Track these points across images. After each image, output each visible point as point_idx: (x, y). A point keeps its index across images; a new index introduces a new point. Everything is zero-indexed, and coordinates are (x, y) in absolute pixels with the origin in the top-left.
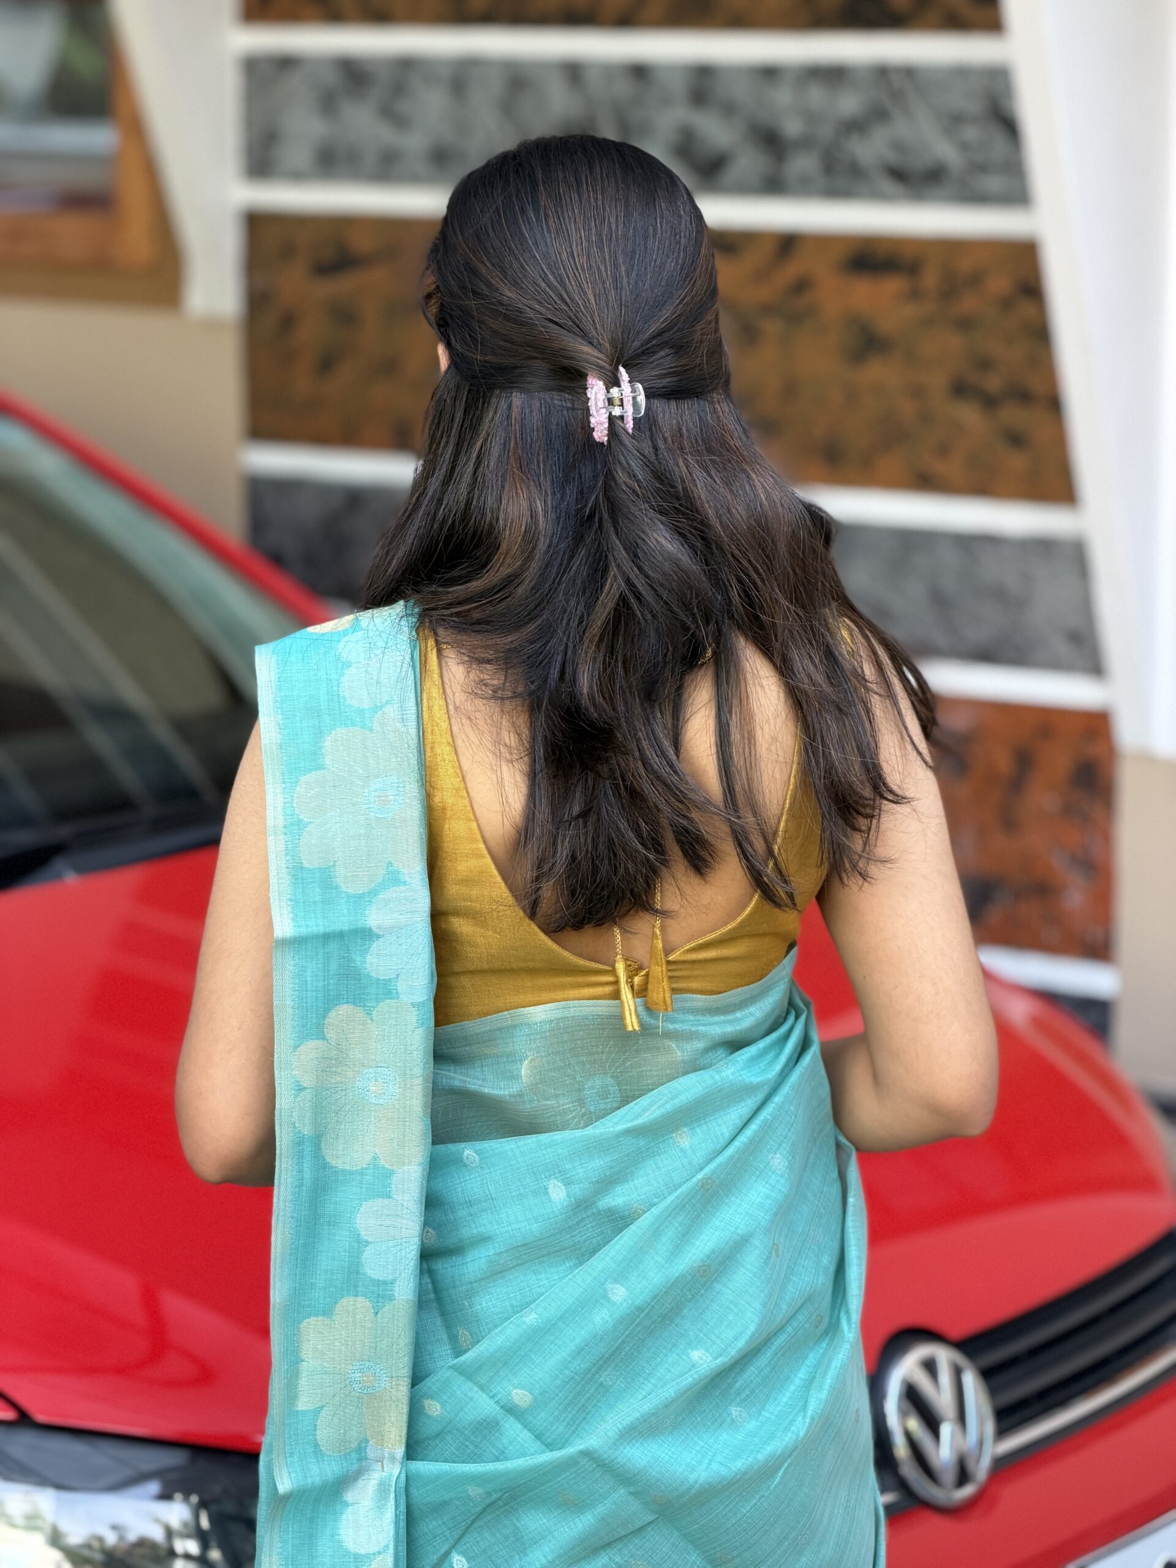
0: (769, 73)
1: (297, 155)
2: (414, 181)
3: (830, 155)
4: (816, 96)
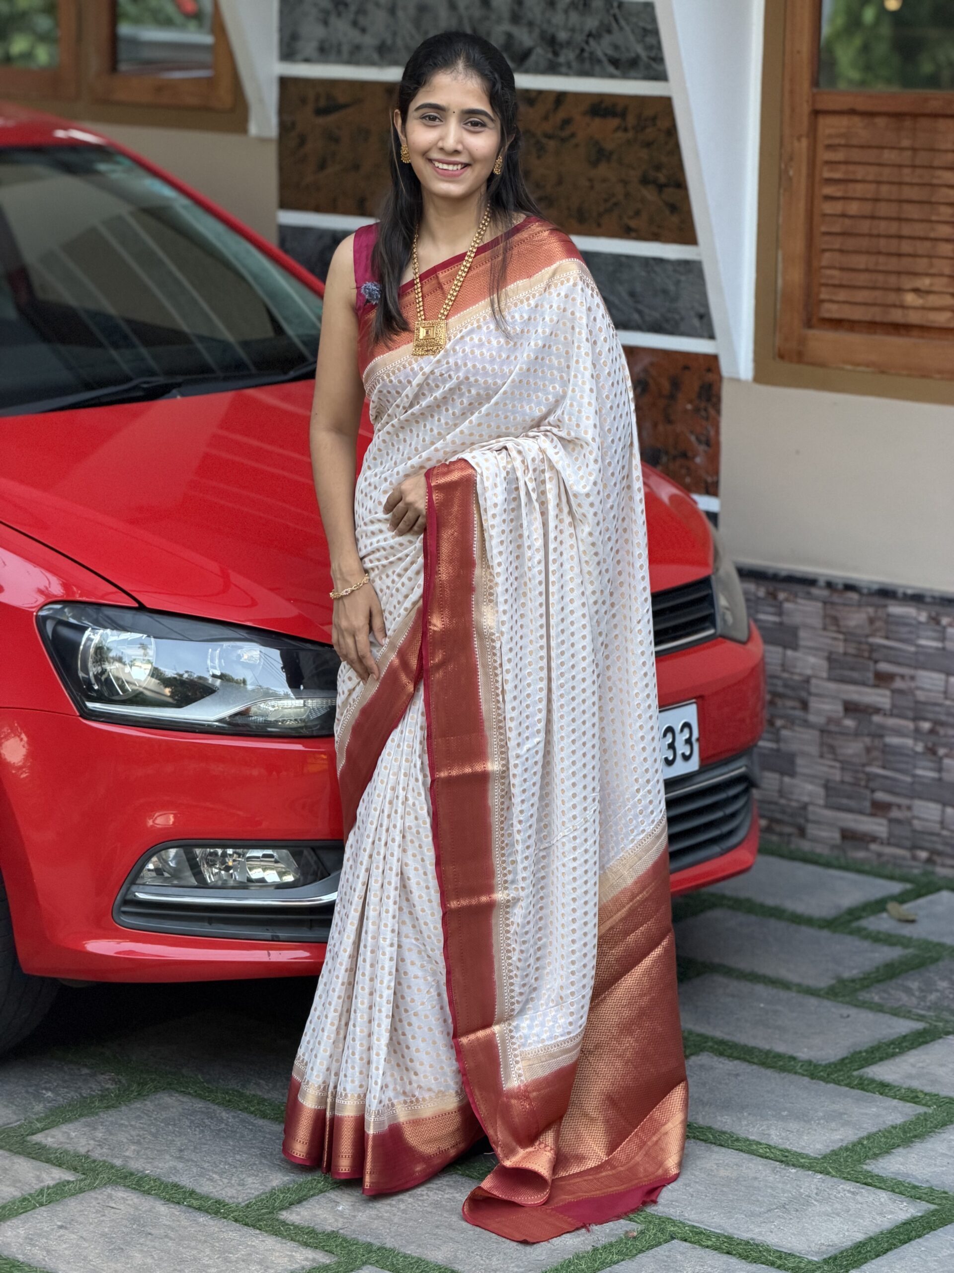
1: (309, 47)
2: (370, 63)
3: (583, 50)
4: (575, 16)
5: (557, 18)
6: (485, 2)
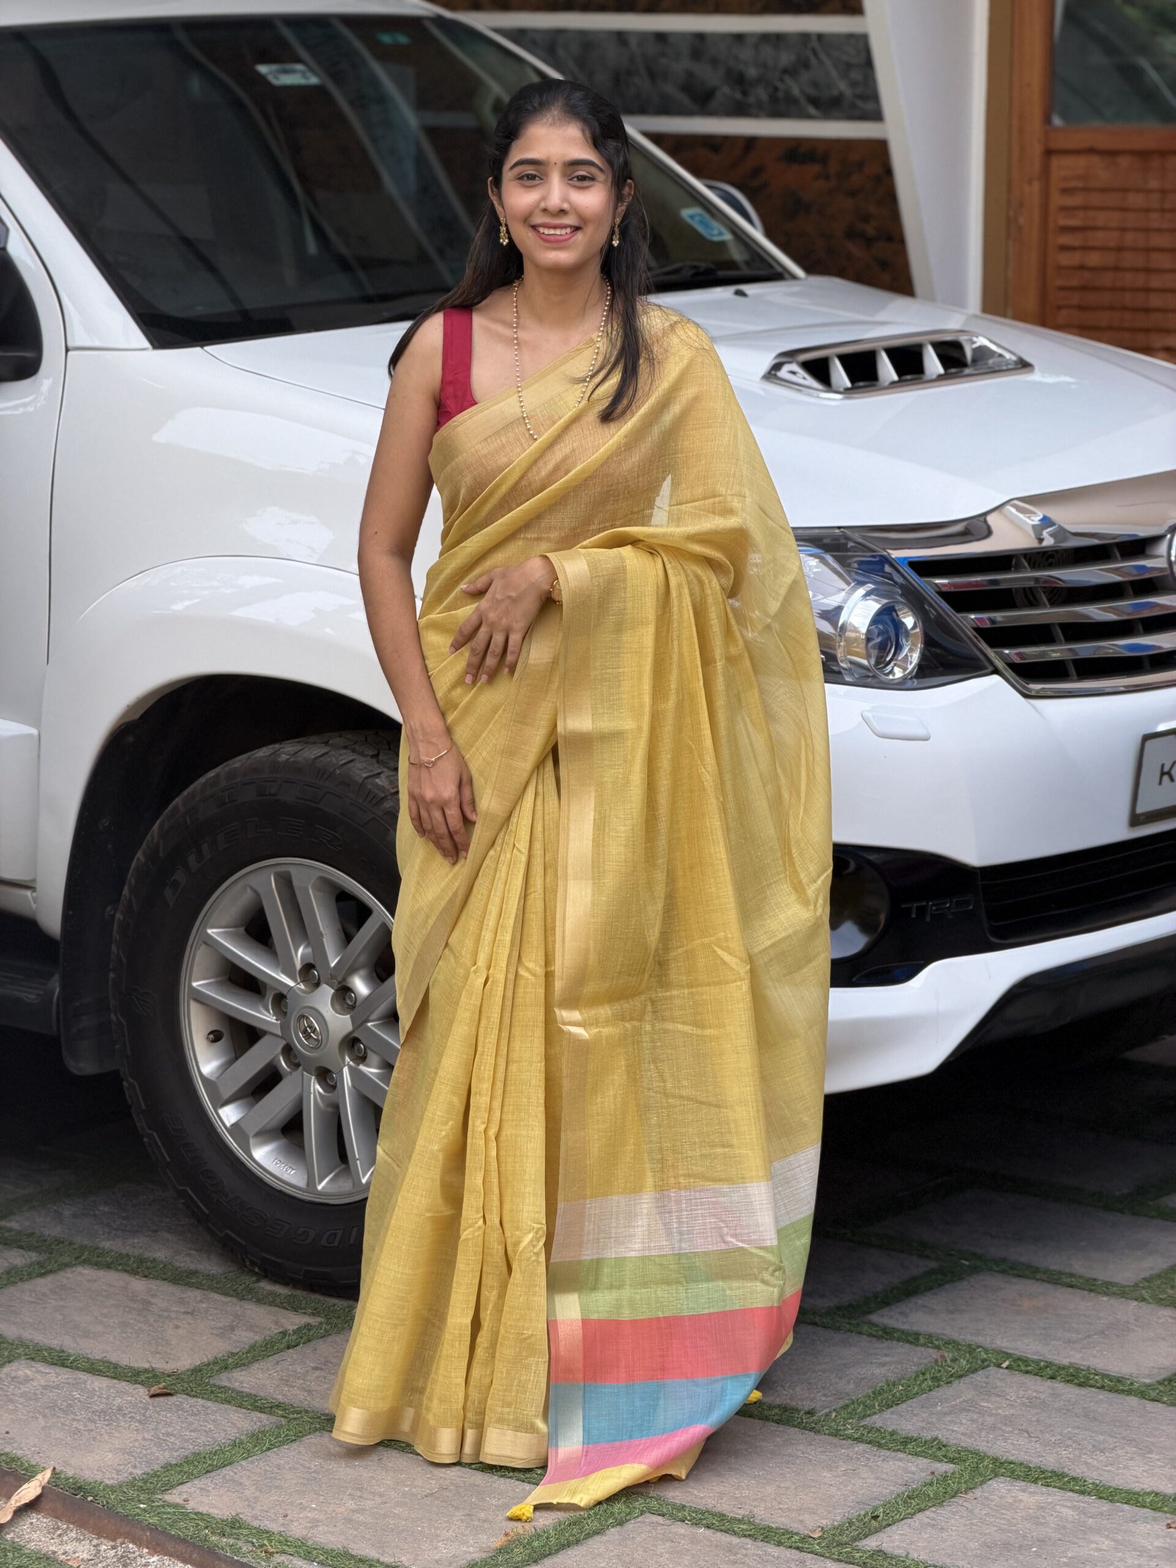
3: (776, 89)
4: (767, 51)
5: (746, 53)
6: (661, 37)
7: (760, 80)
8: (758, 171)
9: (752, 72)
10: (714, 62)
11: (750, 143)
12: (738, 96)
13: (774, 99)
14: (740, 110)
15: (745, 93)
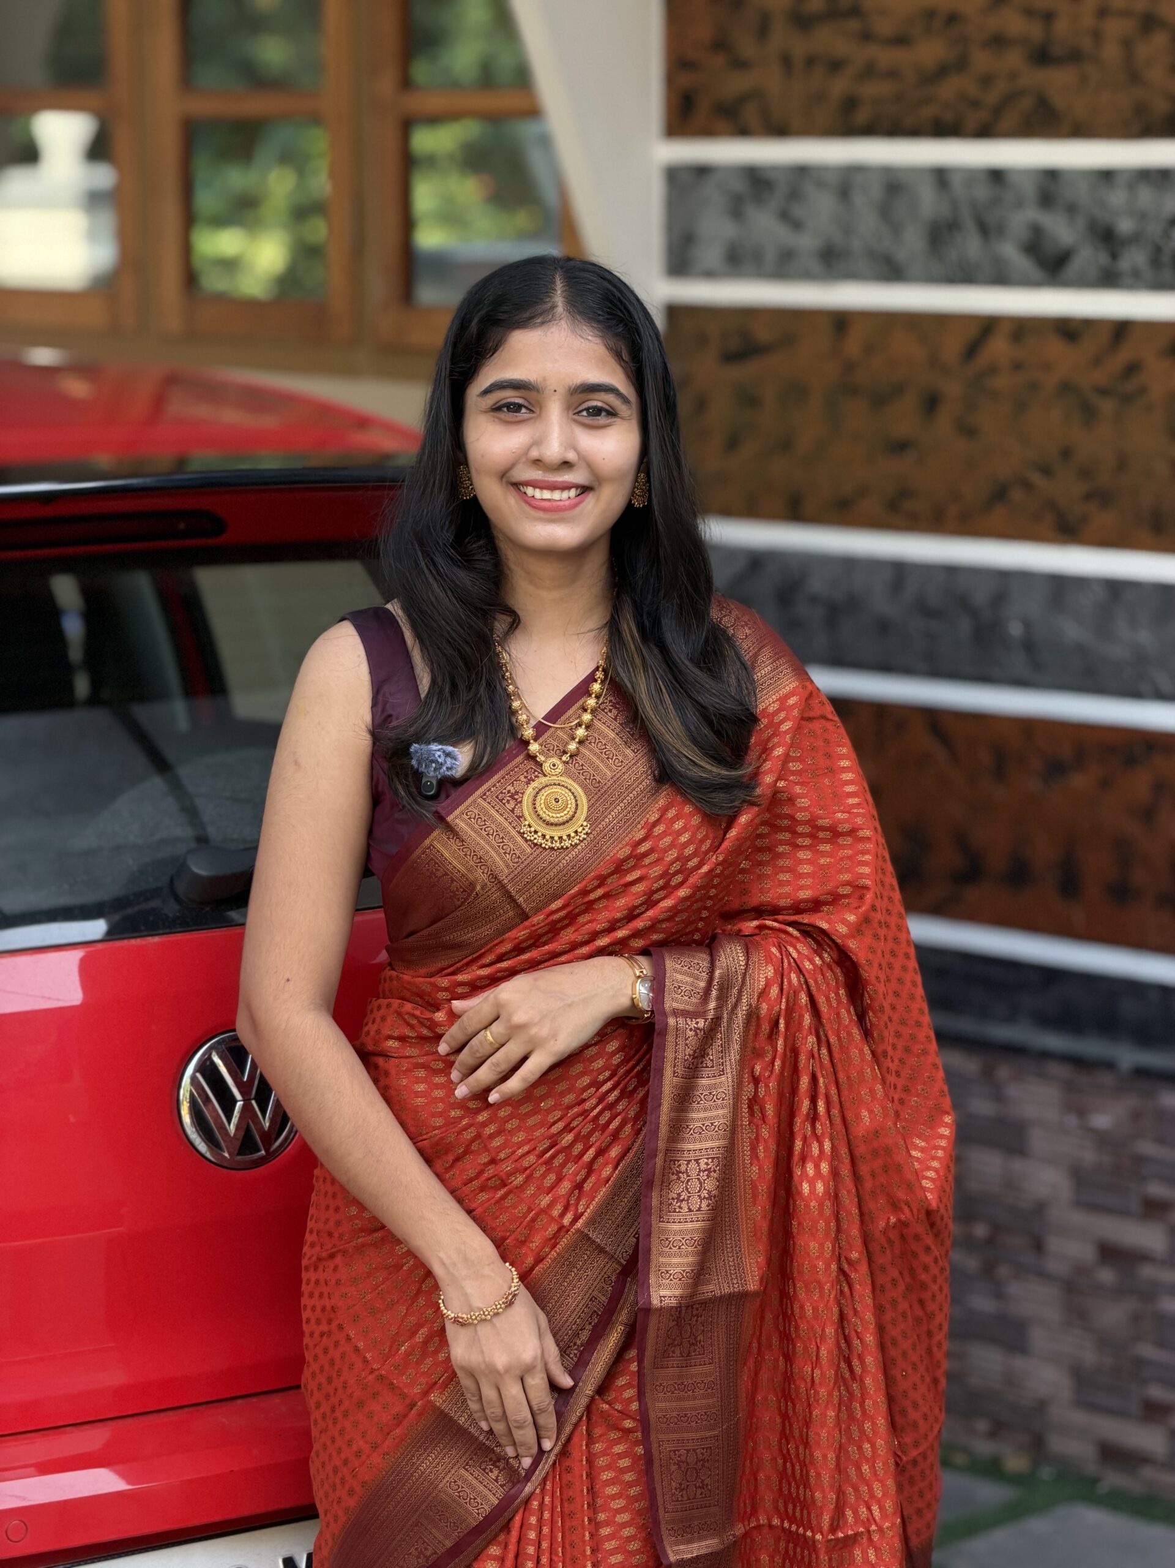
0: (1106, 176)
1: (710, 254)
2: (806, 276)
3: (1158, 250)
4: (1146, 196)
5: (1117, 197)
6: (997, 176)
7: (1135, 238)
8: (1132, 369)
9: (1125, 226)
10: (1072, 209)
11: (1121, 329)
12: (1103, 258)
13: (1156, 262)
14: (1109, 279)
15: (1114, 256)
